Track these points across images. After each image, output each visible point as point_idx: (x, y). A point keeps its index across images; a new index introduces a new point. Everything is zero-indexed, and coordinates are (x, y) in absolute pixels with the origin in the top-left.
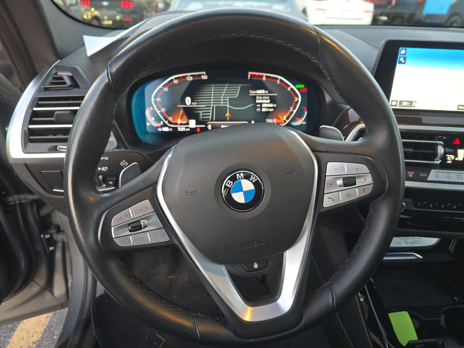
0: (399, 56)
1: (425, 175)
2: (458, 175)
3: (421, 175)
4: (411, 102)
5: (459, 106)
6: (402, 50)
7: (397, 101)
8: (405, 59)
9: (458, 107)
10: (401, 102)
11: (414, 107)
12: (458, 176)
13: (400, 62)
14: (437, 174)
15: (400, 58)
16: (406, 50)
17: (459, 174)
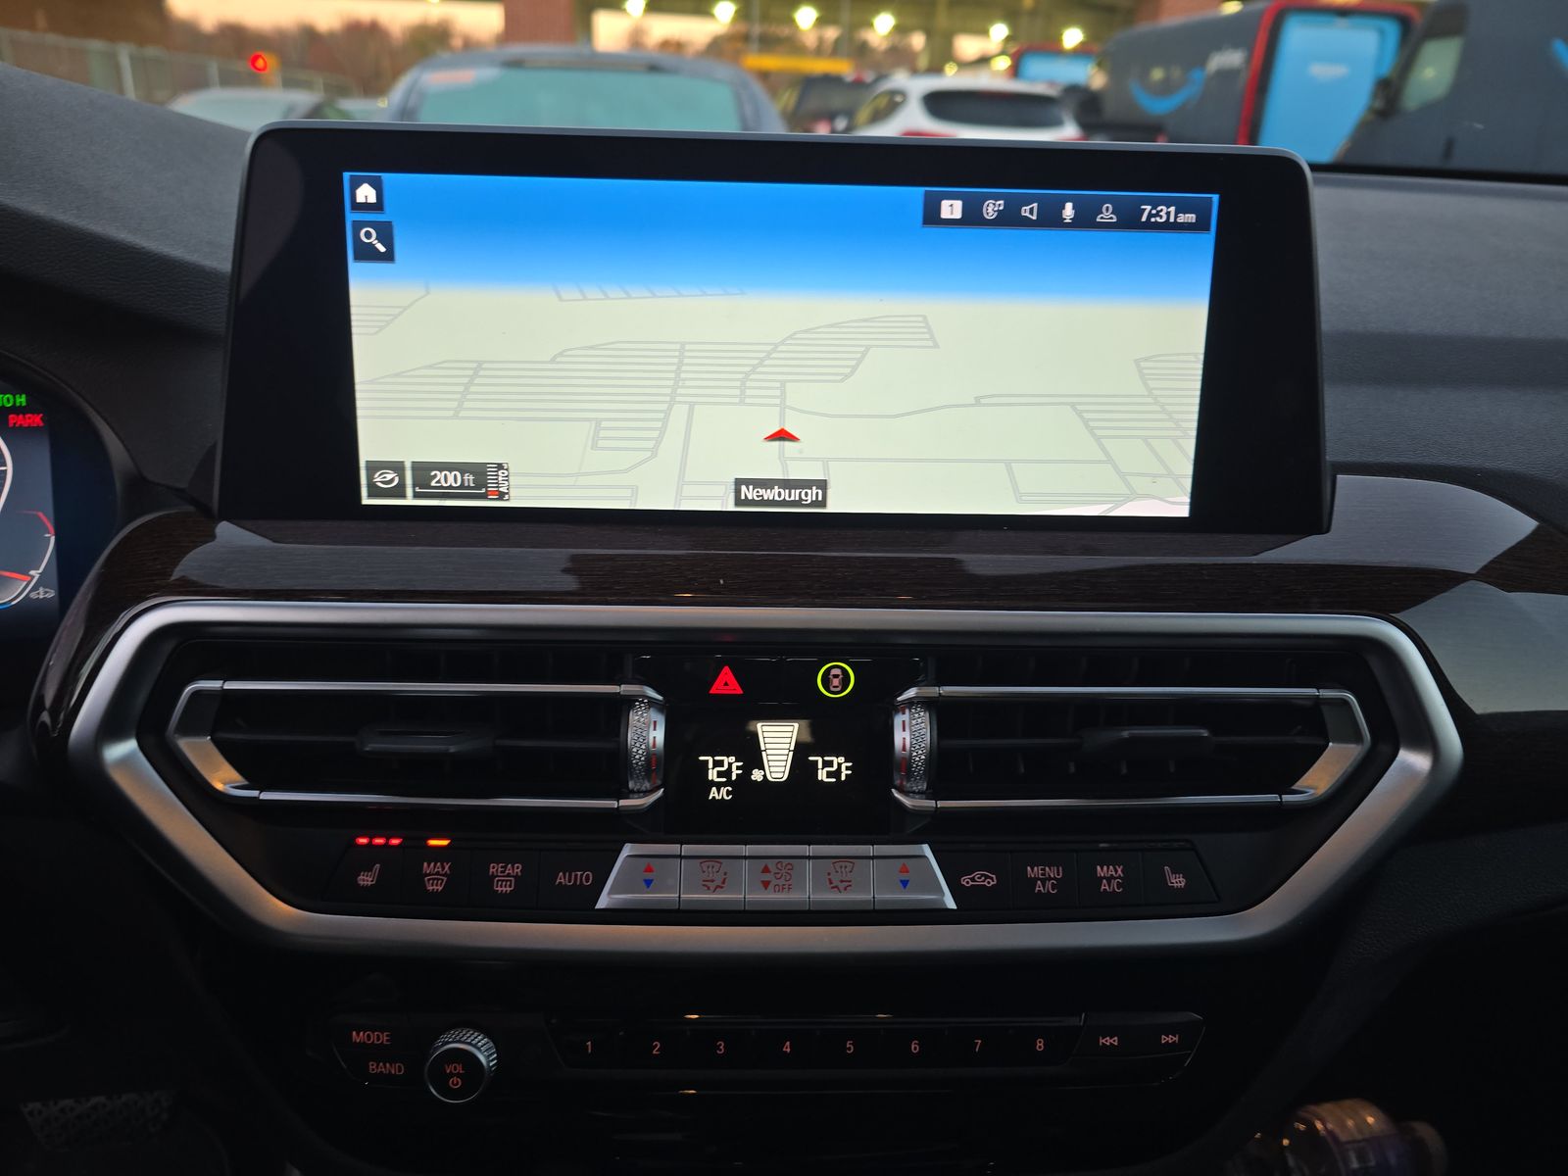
0: (351, 217)
1: (585, 877)
2: (766, 870)
3: (561, 879)
4: (479, 471)
5: (739, 482)
6: (356, 184)
7: (398, 467)
8: (386, 233)
9: (738, 492)
10: (423, 471)
11: (501, 496)
12: (766, 877)
13: (366, 254)
14: (649, 869)
15: (358, 226)
16: (377, 185)
17: (771, 864)
